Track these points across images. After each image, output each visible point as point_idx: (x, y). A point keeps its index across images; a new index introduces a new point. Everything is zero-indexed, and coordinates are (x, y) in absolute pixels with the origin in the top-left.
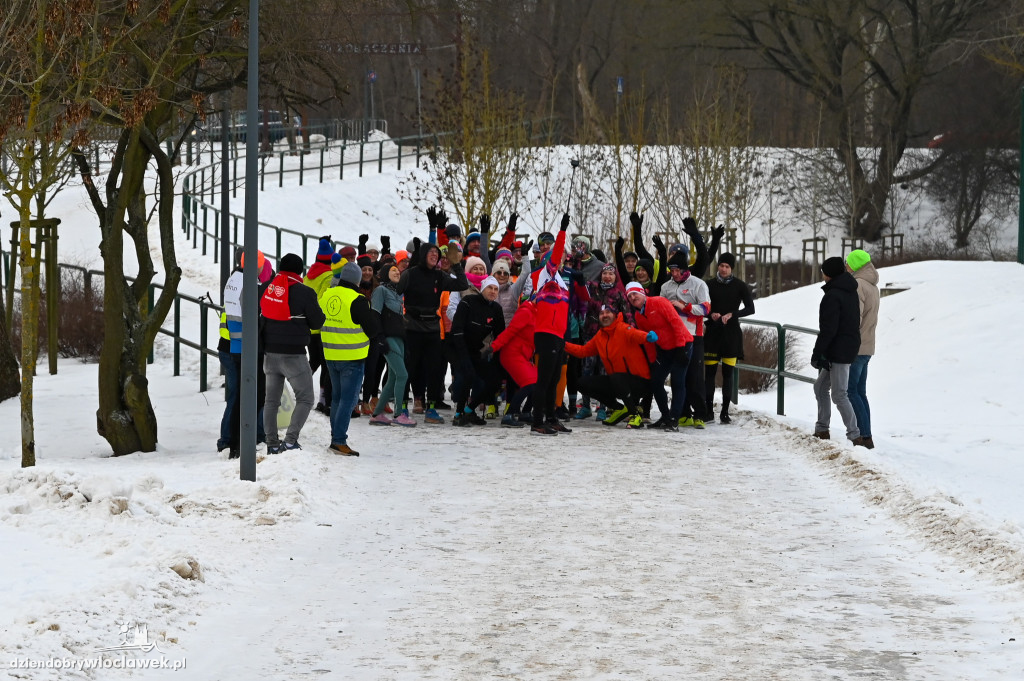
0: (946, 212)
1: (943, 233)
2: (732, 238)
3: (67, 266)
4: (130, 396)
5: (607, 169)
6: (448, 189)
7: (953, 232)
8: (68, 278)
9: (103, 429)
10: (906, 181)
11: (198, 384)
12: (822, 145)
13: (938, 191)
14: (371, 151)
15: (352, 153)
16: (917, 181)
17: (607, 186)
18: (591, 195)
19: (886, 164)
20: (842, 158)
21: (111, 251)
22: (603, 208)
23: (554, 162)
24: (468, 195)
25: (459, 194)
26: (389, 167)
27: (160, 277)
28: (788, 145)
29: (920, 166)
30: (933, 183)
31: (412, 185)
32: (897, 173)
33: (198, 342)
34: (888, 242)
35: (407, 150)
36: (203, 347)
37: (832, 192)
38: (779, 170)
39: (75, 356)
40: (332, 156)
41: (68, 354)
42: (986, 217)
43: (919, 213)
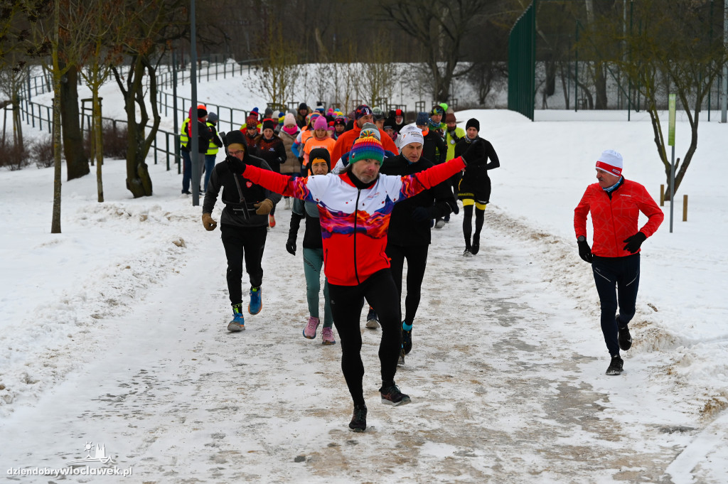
0: (475, 89)
1: (474, 98)
2: (386, 102)
3: (105, 118)
4: (140, 172)
5: (331, 73)
6: (265, 83)
7: (478, 98)
8: (105, 123)
9: (129, 187)
10: (458, 76)
11: (165, 168)
12: (422, 62)
13: (472, 80)
14: (229, 67)
15: (221, 68)
16: (463, 76)
17: (331, 81)
18: (325, 85)
19: (449, 69)
20: (431, 67)
21: (130, 110)
22: (330, 90)
23: (308, 71)
24: (274, 86)
25: (270, 85)
26: (237, 74)
27: (151, 123)
28: (407, 61)
29: (464, 69)
30: (470, 77)
31: (249, 81)
32: (454, 73)
33: (165, 149)
34: (451, 103)
35: (244, 67)
36: (167, 152)
37: (426, 81)
38: (405, 72)
39: (110, 157)
40: (213, 69)
41: (107, 156)
42: (493, 91)
43: (464, 90)
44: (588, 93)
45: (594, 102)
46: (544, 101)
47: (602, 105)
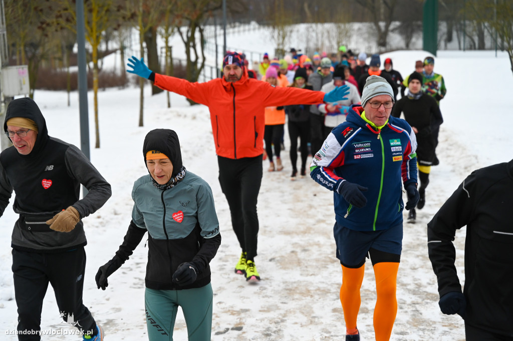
0: (403, 39)
1: (402, 44)
5: (313, 30)
6: (273, 36)
7: (405, 44)
8: (175, 62)
10: (392, 31)
12: (370, 22)
13: (401, 33)
14: (252, 27)
15: (247, 27)
16: (395, 31)
17: (314, 34)
18: (310, 37)
19: (387, 27)
20: (375, 25)
21: (188, 53)
22: (312, 40)
23: (300, 29)
24: (278, 37)
25: (276, 37)
27: (200, 61)
28: (361, 22)
29: (396, 27)
30: (399, 32)
32: (390, 29)
34: (388, 46)
37: (372, 34)
38: (359, 29)
42: (414, 40)
43: (396, 39)
44: (473, 41)
45: (477, 46)
46: (446, 45)
47: (482, 47)
